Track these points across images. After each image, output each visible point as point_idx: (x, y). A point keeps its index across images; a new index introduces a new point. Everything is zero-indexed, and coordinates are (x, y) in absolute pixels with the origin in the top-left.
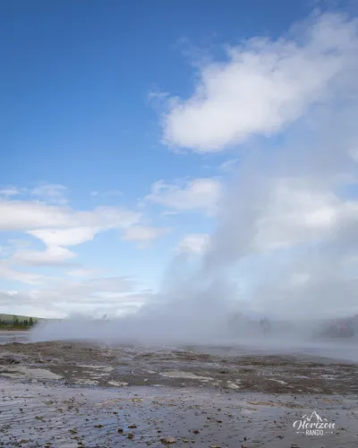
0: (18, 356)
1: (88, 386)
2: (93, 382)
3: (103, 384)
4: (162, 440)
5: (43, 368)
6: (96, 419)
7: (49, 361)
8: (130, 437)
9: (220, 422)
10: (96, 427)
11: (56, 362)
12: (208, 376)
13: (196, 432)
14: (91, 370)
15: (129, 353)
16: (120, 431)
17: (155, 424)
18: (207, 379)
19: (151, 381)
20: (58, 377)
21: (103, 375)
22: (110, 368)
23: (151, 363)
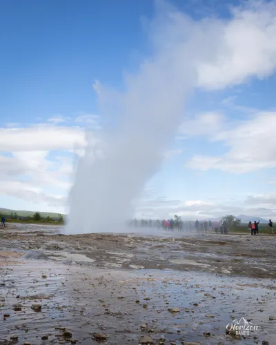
0: (61, 244)
2: (118, 266)
3: (126, 266)
4: (169, 310)
5: (80, 253)
7: (85, 248)
8: (145, 306)
9: (214, 298)
10: (119, 298)
12: (206, 263)
13: (196, 305)
15: (147, 244)
17: (164, 297)
18: (206, 266)
19: (162, 266)
20: (91, 260)
21: (125, 260)
22: (131, 256)
23: (163, 252)
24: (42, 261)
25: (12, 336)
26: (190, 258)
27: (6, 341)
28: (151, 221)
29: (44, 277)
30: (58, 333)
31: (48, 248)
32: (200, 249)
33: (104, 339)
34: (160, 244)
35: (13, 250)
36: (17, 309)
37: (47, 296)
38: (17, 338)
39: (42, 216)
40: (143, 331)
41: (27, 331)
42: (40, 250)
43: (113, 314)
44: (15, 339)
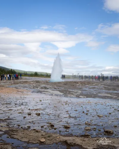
0: (48, 86)
1: (72, 97)
2: (74, 96)
3: (78, 97)
4: (98, 116)
5: (56, 90)
6: (75, 108)
7: (59, 88)
8: (87, 114)
11: (61, 89)
12: (114, 95)
13: (110, 114)
14: (73, 92)
15: (87, 87)
16: (83, 112)
17: (96, 110)
18: (115, 97)
19: (95, 96)
20: (62, 94)
21: (78, 94)
22: (80, 92)
23: (95, 90)
25: (28, 126)
26: (108, 93)
27: (25, 128)
28: (89, 76)
29: (41, 101)
30: (48, 125)
31: (42, 88)
32: (113, 89)
33: (69, 127)
34: (94, 87)
35: (26, 89)
36: (29, 114)
37: (42, 109)
38: (30, 127)
39: (38, 74)
40: (86, 124)
41: (34, 124)
42: (38, 89)
43: (73, 117)
44: (29, 127)
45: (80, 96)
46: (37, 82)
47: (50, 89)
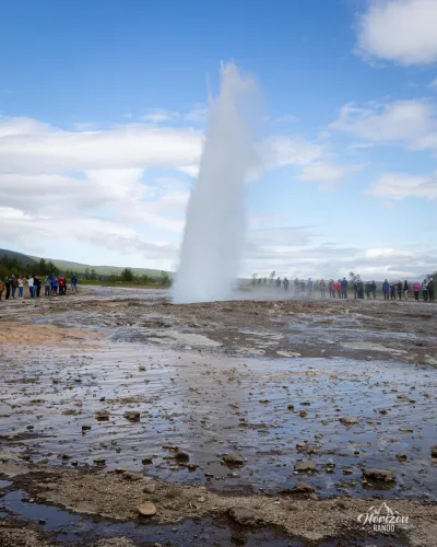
1: (252, 356)
2: (258, 352)
3: (271, 353)
4: (340, 420)
5: (197, 333)
6: (261, 393)
8: (303, 415)
9: (413, 402)
10: (261, 402)
11: (214, 327)
12: (398, 348)
13: (383, 413)
14: (256, 337)
15: (304, 319)
16: (291, 408)
17: (333, 401)
18: (399, 352)
19: (330, 352)
20: (216, 344)
21: (270, 343)
22: (279, 336)
23: (330, 332)
24: (137, 344)
25: (97, 458)
26: (375, 340)
27: (87, 465)
28: (310, 282)
29: (143, 369)
30: (167, 454)
31: (147, 324)
33: (240, 463)
34: (326, 318)
35: (91, 327)
36: (102, 417)
37: (148, 399)
38: (103, 462)
39: (135, 274)
40: (300, 452)
41: (118, 451)
42: (134, 327)
43: (253, 427)
44: (101, 463)
45: (278, 352)
46: (133, 303)
47: (175, 327)
